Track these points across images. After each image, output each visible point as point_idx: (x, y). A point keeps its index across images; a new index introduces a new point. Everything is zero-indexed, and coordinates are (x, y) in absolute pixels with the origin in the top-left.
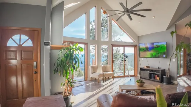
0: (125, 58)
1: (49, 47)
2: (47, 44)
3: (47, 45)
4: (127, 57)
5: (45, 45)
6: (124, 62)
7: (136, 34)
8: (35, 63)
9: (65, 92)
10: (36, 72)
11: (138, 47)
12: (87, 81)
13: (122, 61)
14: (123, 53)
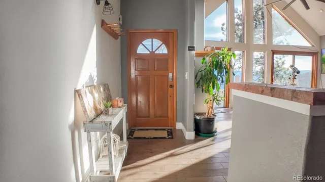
0: (296, 74)
1: (193, 52)
2: (192, 48)
3: (192, 50)
4: (298, 72)
5: (189, 50)
6: (293, 82)
7: (316, 33)
8: (171, 75)
9: (208, 114)
10: (172, 86)
11: (319, 55)
12: (228, 107)
13: (290, 78)
14: (292, 66)
